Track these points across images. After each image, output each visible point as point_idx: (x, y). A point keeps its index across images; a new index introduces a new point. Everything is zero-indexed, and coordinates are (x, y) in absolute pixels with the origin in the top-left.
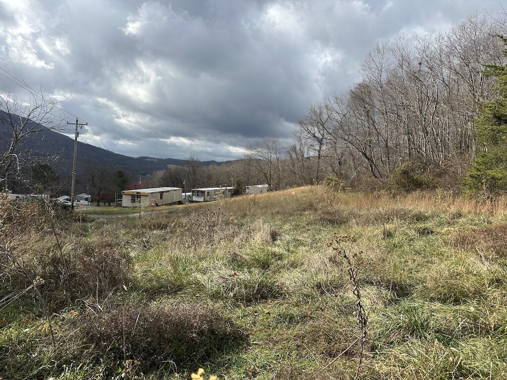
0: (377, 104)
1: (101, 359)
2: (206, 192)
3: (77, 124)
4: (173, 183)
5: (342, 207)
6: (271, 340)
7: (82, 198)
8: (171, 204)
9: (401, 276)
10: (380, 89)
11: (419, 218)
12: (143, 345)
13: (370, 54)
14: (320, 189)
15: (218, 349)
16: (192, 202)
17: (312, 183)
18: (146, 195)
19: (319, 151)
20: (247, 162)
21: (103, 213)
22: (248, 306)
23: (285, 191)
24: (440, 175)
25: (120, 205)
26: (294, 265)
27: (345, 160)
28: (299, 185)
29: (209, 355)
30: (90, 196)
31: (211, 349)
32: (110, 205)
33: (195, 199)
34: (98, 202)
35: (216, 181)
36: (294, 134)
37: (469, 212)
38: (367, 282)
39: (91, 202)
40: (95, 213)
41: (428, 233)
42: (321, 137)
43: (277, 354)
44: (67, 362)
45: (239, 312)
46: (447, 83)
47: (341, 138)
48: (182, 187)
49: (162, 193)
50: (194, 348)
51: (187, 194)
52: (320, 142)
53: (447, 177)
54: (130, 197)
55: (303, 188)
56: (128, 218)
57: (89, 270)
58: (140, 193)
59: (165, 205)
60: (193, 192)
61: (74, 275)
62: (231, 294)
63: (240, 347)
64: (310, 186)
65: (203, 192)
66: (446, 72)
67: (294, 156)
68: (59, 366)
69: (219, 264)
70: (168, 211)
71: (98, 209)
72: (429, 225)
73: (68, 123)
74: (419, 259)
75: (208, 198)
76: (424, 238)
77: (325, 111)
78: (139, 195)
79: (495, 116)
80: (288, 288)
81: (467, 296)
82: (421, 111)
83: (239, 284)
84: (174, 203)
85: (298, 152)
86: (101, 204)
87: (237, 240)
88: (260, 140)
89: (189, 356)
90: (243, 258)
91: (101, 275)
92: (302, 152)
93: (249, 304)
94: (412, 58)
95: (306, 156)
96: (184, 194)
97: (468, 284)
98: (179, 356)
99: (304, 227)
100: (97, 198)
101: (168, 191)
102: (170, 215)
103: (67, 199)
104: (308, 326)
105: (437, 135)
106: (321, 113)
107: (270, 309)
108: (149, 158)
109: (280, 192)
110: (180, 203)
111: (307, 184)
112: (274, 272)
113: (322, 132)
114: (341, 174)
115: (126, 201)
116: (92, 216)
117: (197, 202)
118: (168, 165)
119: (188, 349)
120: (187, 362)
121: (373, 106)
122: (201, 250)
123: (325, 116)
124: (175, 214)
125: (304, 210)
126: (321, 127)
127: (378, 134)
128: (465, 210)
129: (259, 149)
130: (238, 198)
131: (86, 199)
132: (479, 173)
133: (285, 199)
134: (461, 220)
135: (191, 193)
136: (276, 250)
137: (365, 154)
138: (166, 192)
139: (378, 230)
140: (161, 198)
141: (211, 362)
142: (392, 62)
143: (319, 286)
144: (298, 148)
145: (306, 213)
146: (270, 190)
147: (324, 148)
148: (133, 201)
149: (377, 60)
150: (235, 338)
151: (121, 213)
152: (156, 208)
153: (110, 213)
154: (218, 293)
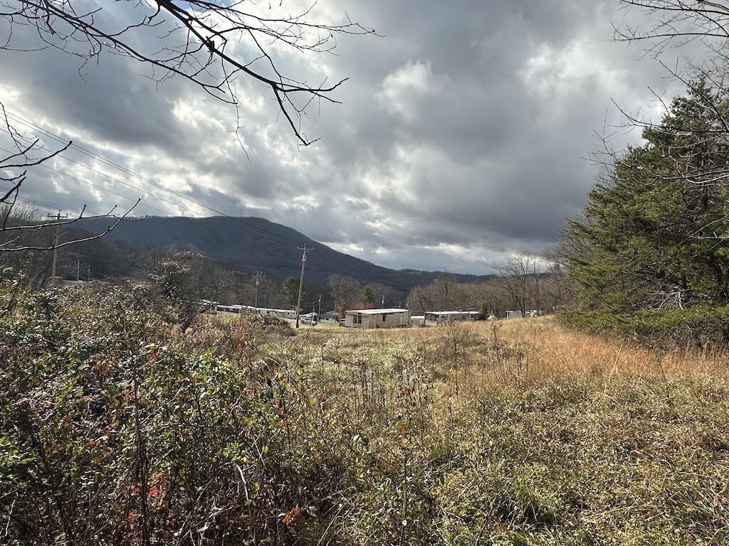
2: (440, 317)
18: (367, 316)
25: (343, 325)
49: (385, 315)
54: (352, 318)
58: (360, 314)
60: (426, 315)
65: (437, 316)
78: (361, 316)
101: (393, 313)
108: (413, 271)
115: (349, 321)
135: (423, 317)
138: (390, 314)
140: (384, 320)
148: (355, 321)
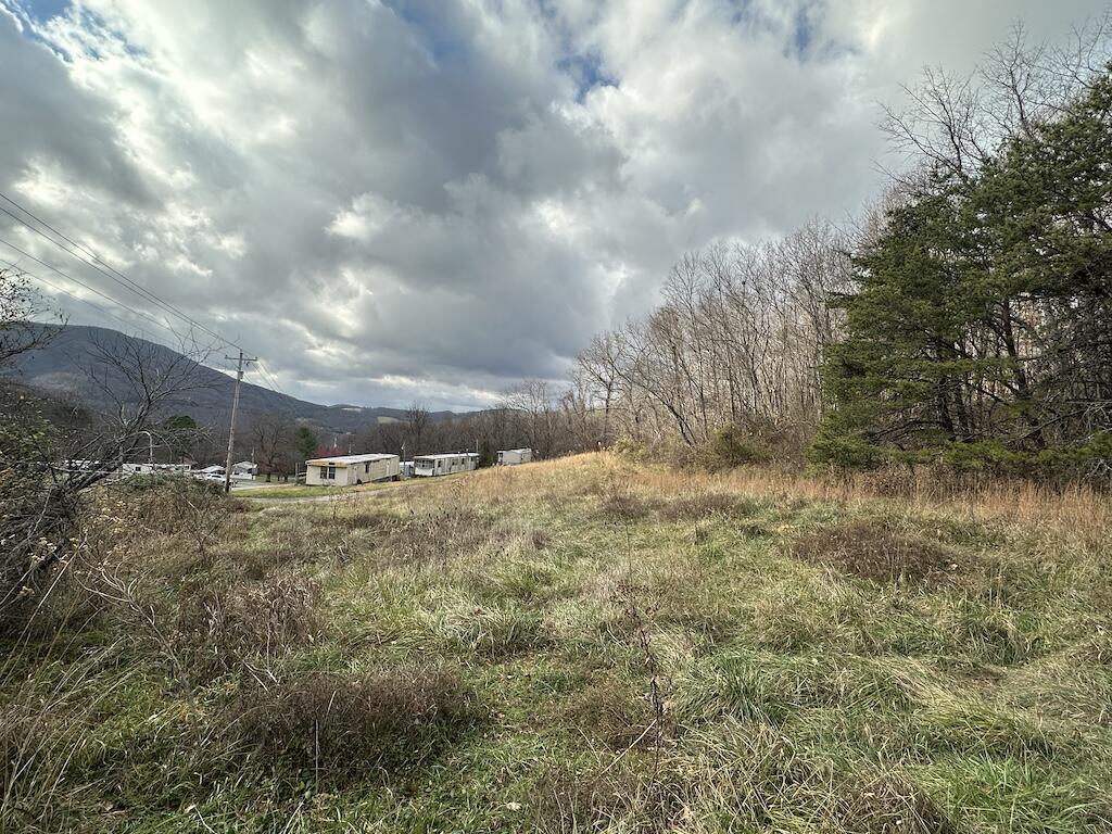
0: (687, 337)
1: (273, 768)
2: (436, 463)
3: (241, 359)
4: (385, 446)
5: (640, 488)
6: (533, 722)
7: (242, 469)
8: (381, 481)
9: (719, 608)
10: (690, 316)
11: (746, 509)
12: (339, 741)
13: (675, 268)
14: (609, 459)
15: (453, 741)
16: (415, 476)
17: (598, 449)
18: (343, 467)
19: (607, 402)
20: (499, 414)
21: (275, 496)
22: (498, 663)
23: (558, 462)
24: (774, 440)
25: (302, 482)
26: (567, 593)
27: (644, 416)
28: (579, 451)
29: (438, 752)
30: (255, 466)
31: (442, 742)
32: (286, 481)
33: (418, 471)
34: (269, 475)
35: (453, 442)
36: (570, 375)
37: (815, 500)
38: (672, 621)
39: (258, 475)
40: (264, 496)
41: (759, 533)
42: (609, 380)
43: (539, 746)
44: (219, 775)
45: (485, 674)
46: (781, 310)
47: (639, 384)
48: (400, 453)
49: (368, 463)
50: (415, 742)
51: (407, 463)
52: (609, 388)
53: (785, 443)
54: (319, 470)
55: (584, 455)
56: (315, 505)
57: (255, 611)
58: (334, 463)
59: (373, 482)
60: (417, 461)
61: (233, 619)
62: (474, 645)
63: (485, 736)
64: (594, 453)
65: (433, 461)
66: (779, 296)
67: (570, 406)
68: (205, 784)
69: (456, 593)
70: (377, 492)
71: (268, 488)
72: (759, 520)
73: (226, 357)
74: (745, 577)
75: (439, 471)
76: (753, 541)
77: (614, 343)
78: (333, 468)
79: (844, 365)
80: (558, 632)
81: (810, 639)
82: (747, 348)
83: (485, 628)
84: (387, 479)
85: (577, 401)
86: (273, 478)
87: (483, 551)
88: (520, 381)
89: (409, 756)
90: (492, 582)
91: (274, 619)
92: (582, 401)
93: (499, 659)
94: (733, 275)
95: (587, 406)
96: (402, 464)
97: (810, 620)
98: (394, 757)
99: (584, 523)
100: (267, 469)
101: (378, 461)
102: (379, 500)
103: (219, 472)
104: (587, 695)
105: (771, 382)
106: (609, 346)
107: (531, 667)
109: (550, 463)
110: (396, 478)
111: (589, 449)
112: (538, 605)
113: (610, 373)
114: (639, 437)
115: (312, 476)
116: (258, 501)
117: (421, 476)
118: (379, 418)
119: (406, 745)
120: (405, 766)
121: (681, 339)
122: (429, 569)
123: (615, 351)
124: (388, 499)
125: (585, 494)
126: (609, 366)
127: (690, 379)
128: (810, 494)
129: (519, 395)
130: (485, 472)
131: (250, 471)
132: (827, 442)
133: (557, 474)
134: (805, 512)
135: (413, 463)
136: (541, 566)
137: (672, 408)
138: (374, 461)
139: (689, 530)
140: (367, 471)
141: (441, 763)
142: (705, 279)
143: (603, 628)
144: (576, 394)
145: (588, 498)
146: (535, 458)
147: (614, 395)
148: (323, 476)
149: (685, 278)
150: (478, 719)
151: (305, 496)
152: (359, 487)
153: (286, 496)
154: (453, 642)
